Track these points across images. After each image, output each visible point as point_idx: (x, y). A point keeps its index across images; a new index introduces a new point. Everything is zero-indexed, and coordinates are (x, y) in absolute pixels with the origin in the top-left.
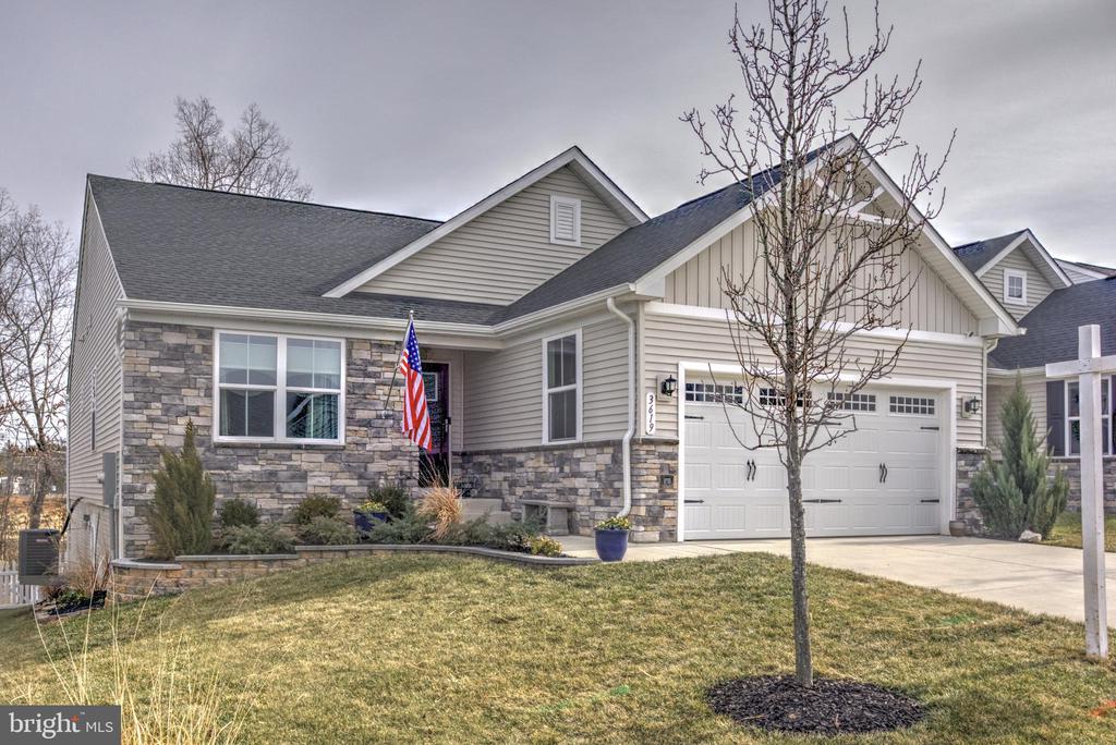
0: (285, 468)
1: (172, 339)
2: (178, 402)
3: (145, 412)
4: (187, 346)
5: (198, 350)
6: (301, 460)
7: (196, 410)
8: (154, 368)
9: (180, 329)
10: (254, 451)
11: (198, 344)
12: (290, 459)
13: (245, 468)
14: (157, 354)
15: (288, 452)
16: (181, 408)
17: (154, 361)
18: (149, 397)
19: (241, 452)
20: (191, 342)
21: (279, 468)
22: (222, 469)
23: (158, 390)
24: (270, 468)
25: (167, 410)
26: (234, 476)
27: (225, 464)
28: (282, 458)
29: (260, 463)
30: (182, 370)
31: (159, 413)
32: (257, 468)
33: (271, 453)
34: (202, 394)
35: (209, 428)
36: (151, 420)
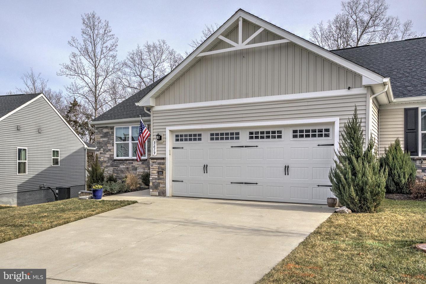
0: (131, 166)
1: (105, 131)
2: (106, 148)
3: (100, 151)
4: (108, 132)
5: (110, 133)
6: (135, 164)
7: (110, 150)
8: (101, 139)
9: (107, 127)
10: (123, 161)
11: (110, 131)
12: (132, 163)
13: (122, 166)
14: (102, 135)
15: (132, 161)
16: (107, 150)
17: (102, 137)
18: (100, 147)
19: (121, 162)
20: (109, 131)
21: (129, 166)
22: (116, 167)
23: (102, 145)
24: (127, 166)
25: (104, 151)
26: (119, 169)
27: (117, 165)
28: (130, 163)
29: (125, 165)
30: (107, 139)
31: (102, 151)
32: (124, 166)
33: (128, 162)
34: (111, 146)
35: (113, 155)
36: (101, 153)
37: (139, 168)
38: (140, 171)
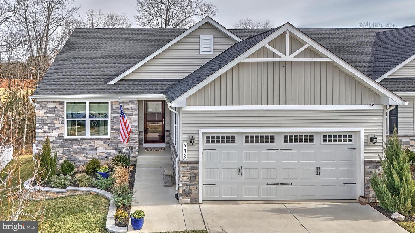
0: (89, 146)
1: (50, 105)
2: (53, 126)
3: (43, 129)
4: (56, 107)
5: (59, 108)
6: (94, 144)
7: (58, 128)
8: (45, 115)
9: (53, 102)
10: (78, 141)
11: (59, 106)
12: (90, 143)
13: (75, 147)
14: (46, 111)
15: (90, 141)
16: (54, 128)
17: (45, 113)
18: (43, 124)
19: (74, 142)
21: (86, 146)
22: (67, 147)
23: (46, 122)
24: (83, 147)
25: (49, 128)
26: (71, 149)
27: (68, 146)
28: (88, 143)
29: (80, 145)
30: (54, 115)
31: (47, 129)
32: (79, 147)
33: (84, 141)
34: (61, 123)
35: (63, 134)
36: (44, 132)
37: (99, 148)
38: (101, 151)
